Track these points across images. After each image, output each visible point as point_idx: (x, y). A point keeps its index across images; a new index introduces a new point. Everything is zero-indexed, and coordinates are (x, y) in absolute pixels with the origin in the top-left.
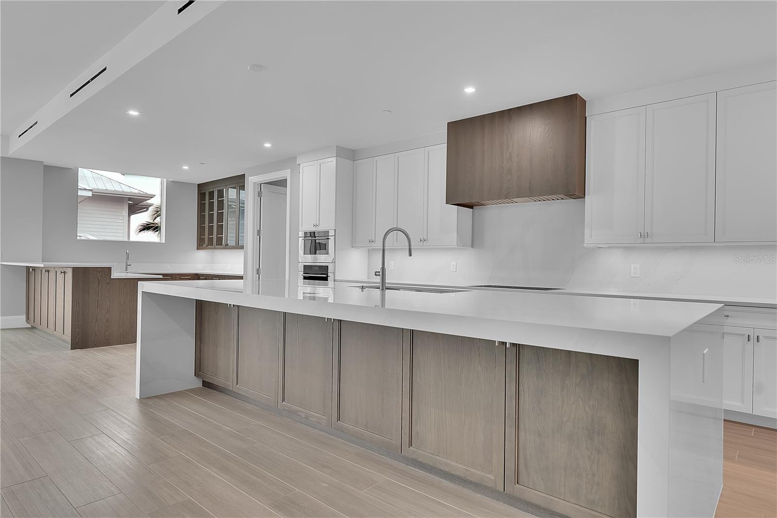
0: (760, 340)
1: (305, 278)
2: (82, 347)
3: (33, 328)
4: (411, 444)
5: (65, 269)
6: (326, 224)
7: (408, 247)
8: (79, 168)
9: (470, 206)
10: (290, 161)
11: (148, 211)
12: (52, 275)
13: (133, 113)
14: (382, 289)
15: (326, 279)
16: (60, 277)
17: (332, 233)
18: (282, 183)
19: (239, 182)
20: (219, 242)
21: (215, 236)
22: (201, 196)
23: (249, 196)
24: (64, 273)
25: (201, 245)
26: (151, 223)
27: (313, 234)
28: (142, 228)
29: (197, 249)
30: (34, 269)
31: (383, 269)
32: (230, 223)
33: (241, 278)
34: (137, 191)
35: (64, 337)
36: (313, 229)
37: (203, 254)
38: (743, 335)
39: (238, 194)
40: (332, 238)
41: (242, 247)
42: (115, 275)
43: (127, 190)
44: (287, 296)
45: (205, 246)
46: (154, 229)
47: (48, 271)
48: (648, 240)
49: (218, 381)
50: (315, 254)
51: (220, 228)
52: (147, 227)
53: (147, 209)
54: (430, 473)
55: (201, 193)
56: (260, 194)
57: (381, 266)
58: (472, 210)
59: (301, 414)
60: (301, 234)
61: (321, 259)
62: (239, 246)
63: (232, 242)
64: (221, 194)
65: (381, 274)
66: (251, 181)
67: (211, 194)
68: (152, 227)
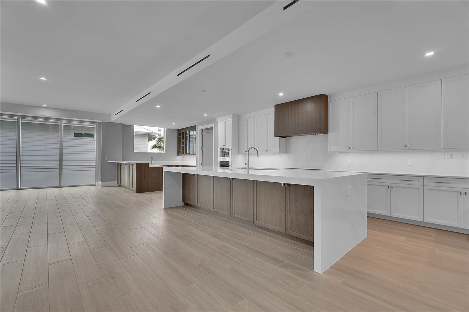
0: (393, 188)
1: (220, 166)
2: (139, 192)
3: (119, 186)
4: (256, 220)
5: (133, 164)
6: (229, 145)
7: (257, 154)
8: (135, 126)
9: (285, 137)
10: (214, 121)
11: (155, 140)
12: (128, 166)
13: (158, 107)
14: (248, 169)
15: (229, 166)
16: (131, 166)
17: (230, 148)
18: (211, 129)
19: (194, 128)
20: (186, 153)
21: (184, 150)
22: (179, 134)
23: (197, 133)
24: (133, 165)
25: (179, 154)
26: (156, 145)
27: (223, 149)
28: (153, 147)
29: (178, 155)
30: (120, 164)
31: (248, 162)
32: (190, 145)
33: (196, 166)
34: (151, 132)
35: (133, 189)
36: (223, 147)
37: (180, 157)
38: (387, 186)
39: (194, 133)
40: (231, 151)
41: (196, 154)
42: (150, 166)
43: (148, 131)
44: (213, 171)
45: (180, 154)
46: (158, 147)
47: (126, 164)
48: (353, 150)
49: (191, 203)
50: (224, 157)
51: (186, 147)
52: (154, 147)
53: (155, 139)
54: (263, 230)
55: (179, 133)
56: (202, 133)
57: (247, 161)
58: (285, 138)
59: (219, 212)
60: (219, 149)
61: (226, 159)
62: (194, 154)
63: (191, 152)
64: (186, 134)
65: (247, 164)
66: (199, 128)
67: (183, 133)
68: (157, 146)
